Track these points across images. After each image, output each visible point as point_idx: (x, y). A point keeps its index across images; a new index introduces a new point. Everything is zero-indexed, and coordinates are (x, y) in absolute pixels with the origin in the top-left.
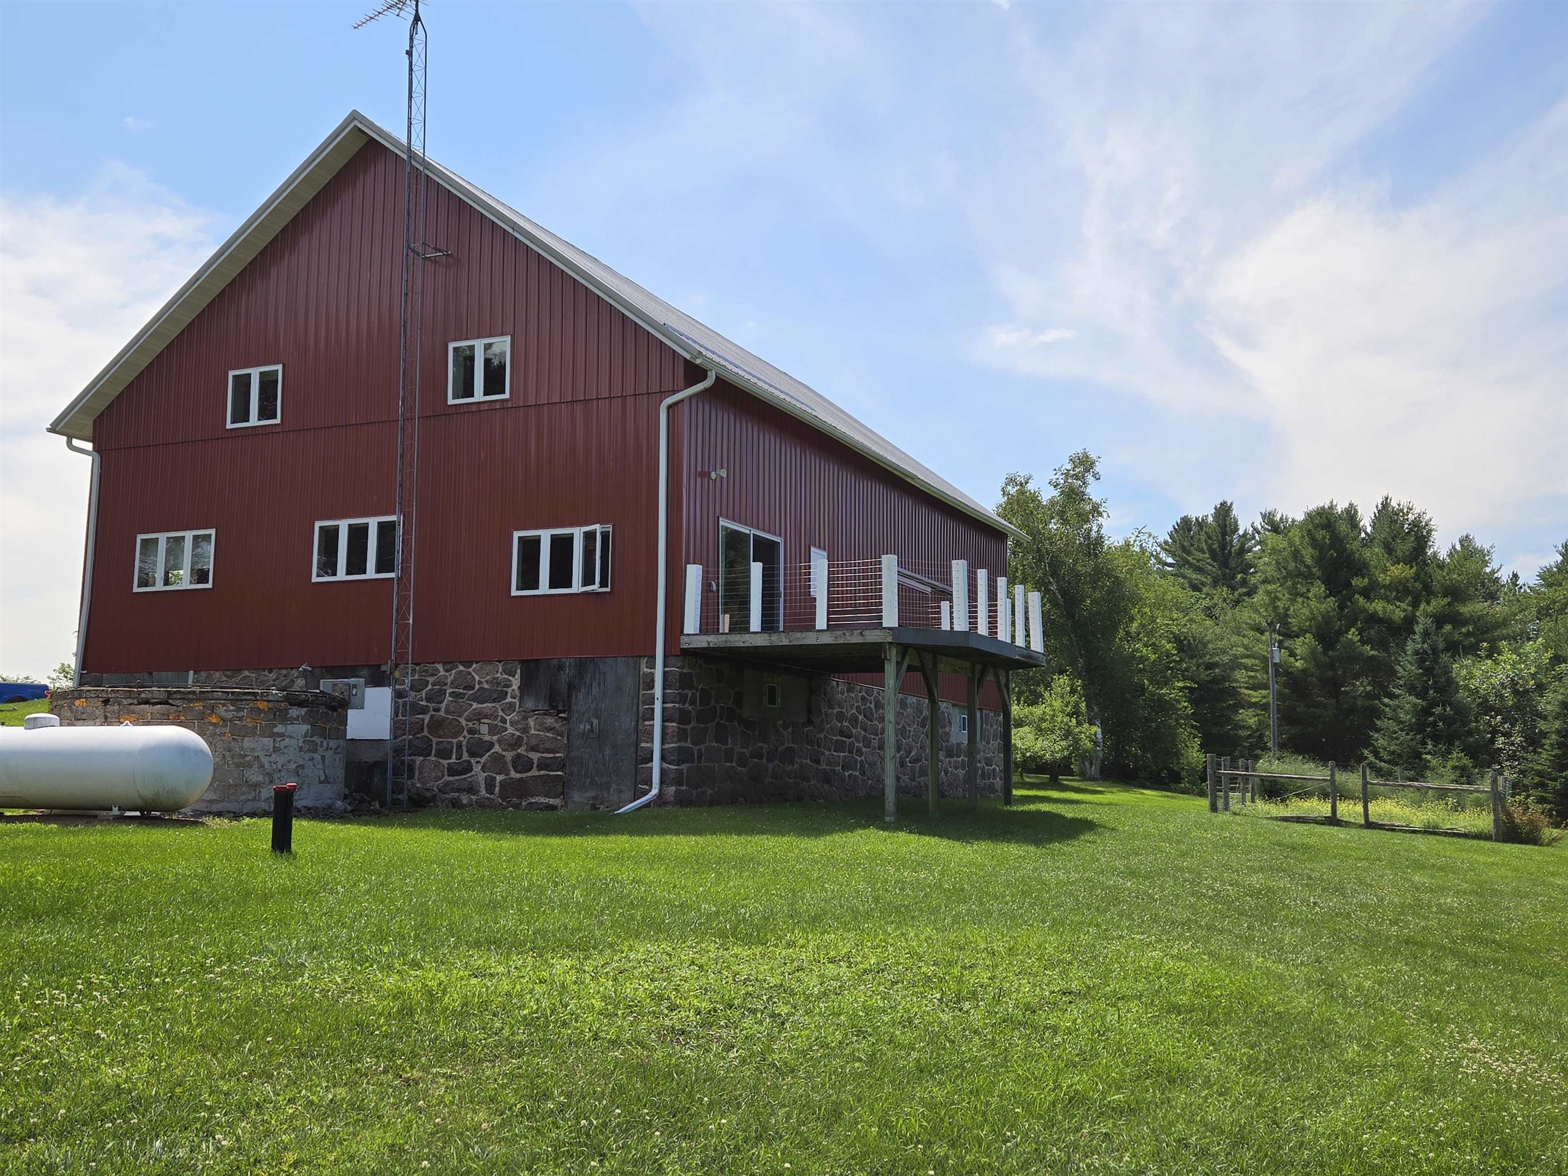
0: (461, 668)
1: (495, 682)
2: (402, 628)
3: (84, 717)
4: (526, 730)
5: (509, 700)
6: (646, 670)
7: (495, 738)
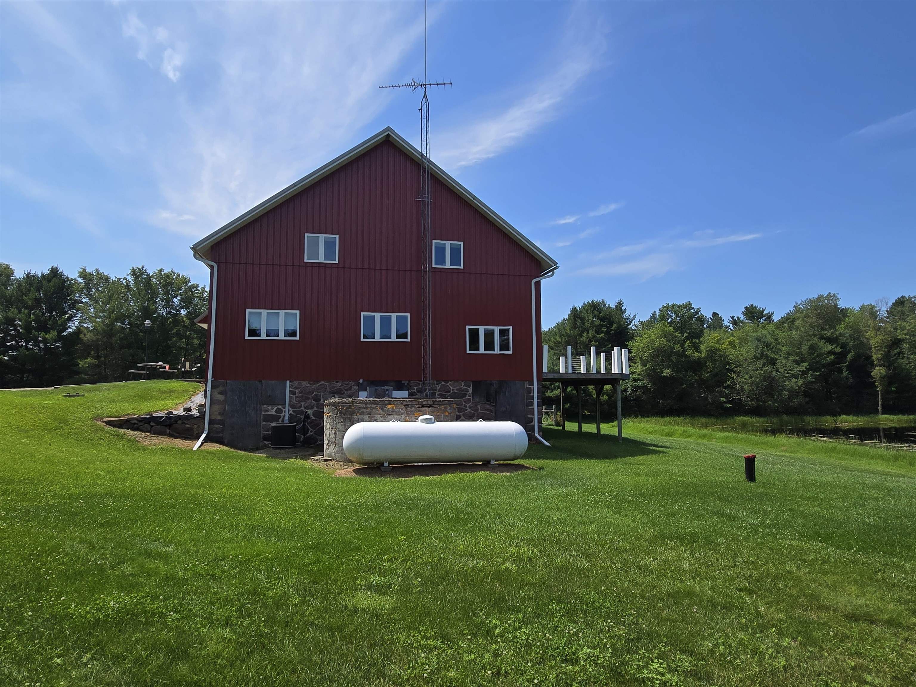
0: (443, 383)
1: (460, 390)
2: (429, 364)
3: (393, 413)
4: (477, 410)
5: (467, 397)
6: (528, 386)
7: (462, 414)
